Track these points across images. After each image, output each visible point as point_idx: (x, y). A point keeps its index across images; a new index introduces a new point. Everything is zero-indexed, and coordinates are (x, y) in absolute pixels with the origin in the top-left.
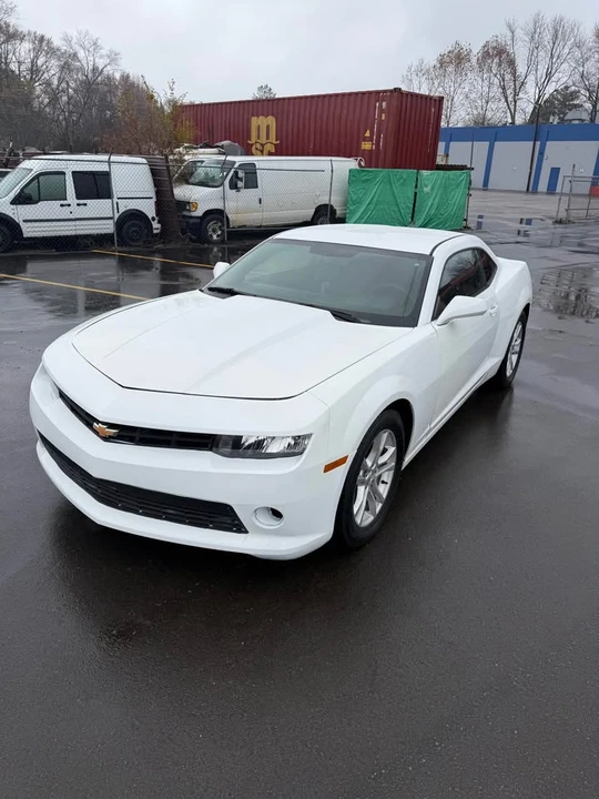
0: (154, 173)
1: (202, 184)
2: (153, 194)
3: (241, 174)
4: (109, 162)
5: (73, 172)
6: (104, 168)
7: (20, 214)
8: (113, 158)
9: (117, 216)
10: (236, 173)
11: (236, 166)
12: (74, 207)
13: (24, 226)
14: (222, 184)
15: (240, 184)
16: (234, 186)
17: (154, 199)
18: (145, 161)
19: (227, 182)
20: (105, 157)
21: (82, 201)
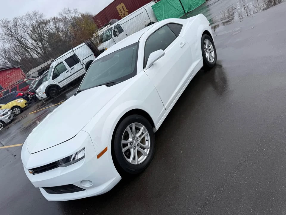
0: (89, 46)
1: (106, 40)
3: (116, 30)
4: (73, 51)
5: (65, 60)
6: (72, 54)
7: (56, 82)
8: (73, 49)
9: (84, 66)
10: (114, 30)
11: (113, 28)
12: (71, 71)
13: (59, 85)
14: (112, 37)
15: (117, 33)
16: (115, 35)
17: (93, 54)
18: (84, 44)
19: (113, 36)
20: (71, 50)
21: (72, 67)
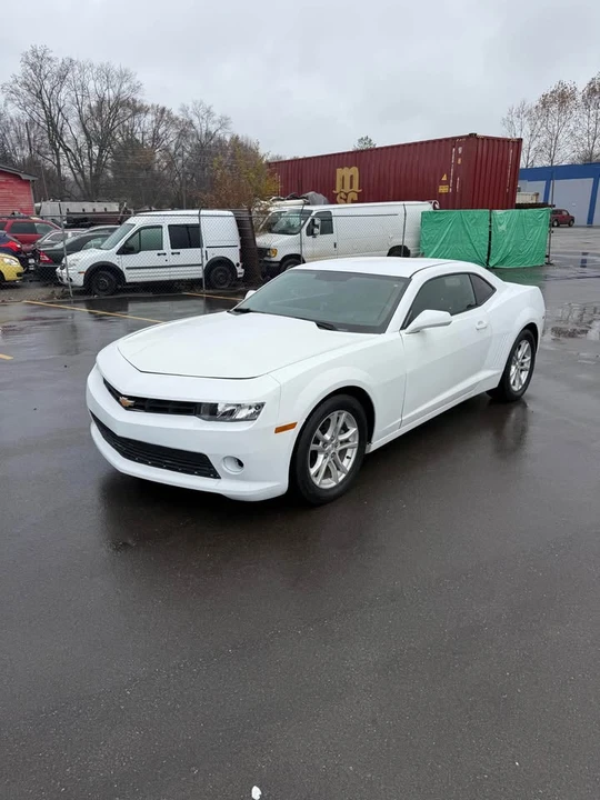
0: (240, 223)
1: (283, 232)
2: (238, 243)
3: (317, 222)
4: (199, 216)
5: (169, 226)
6: (194, 221)
7: (123, 262)
8: (203, 212)
9: (205, 263)
10: (313, 221)
11: (313, 214)
12: (169, 256)
13: (126, 273)
14: (300, 232)
15: (317, 231)
16: (310, 233)
17: (239, 247)
18: (231, 213)
19: (304, 230)
20: (196, 212)
21: (175, 251)
